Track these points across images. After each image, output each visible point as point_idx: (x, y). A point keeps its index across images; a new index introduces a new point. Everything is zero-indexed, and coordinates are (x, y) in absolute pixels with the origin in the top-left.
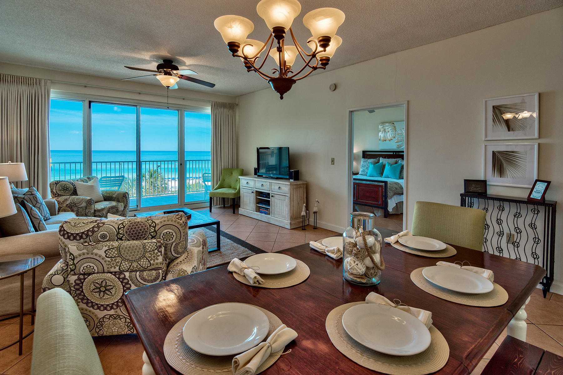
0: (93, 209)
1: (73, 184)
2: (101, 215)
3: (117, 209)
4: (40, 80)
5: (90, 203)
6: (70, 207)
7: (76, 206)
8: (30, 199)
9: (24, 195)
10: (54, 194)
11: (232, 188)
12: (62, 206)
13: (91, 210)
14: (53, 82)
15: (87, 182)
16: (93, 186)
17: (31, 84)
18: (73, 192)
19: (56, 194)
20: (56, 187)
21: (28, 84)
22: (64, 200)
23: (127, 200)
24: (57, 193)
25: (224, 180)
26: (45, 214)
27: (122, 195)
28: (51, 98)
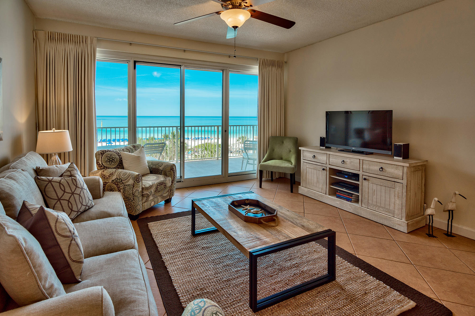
0: (141, 188)
1: (119, 155)
2: (149, 194)
3: (165, 185)
4: (86, 38)
5: (138, 179)
6: (117, 184)
7: (123, 183)
8: (68, 183)
9: (61, 176)
10: (100, 166)
11: (284, 160)
12: (108, 182)
13: (138, 189)
14: (99, 40)
15: (133, 152)
16: (139, 157)
17: (77, 42)
18: (119, 164)
19: (101, 166)
20: (101, 158)
21: (75, 42)
22: (110, 174)
23: (175, 173)
24: (103, 164)
25: (273, 150)
26: (87, 202)
27: (170, 168)
28: (97, 59)
